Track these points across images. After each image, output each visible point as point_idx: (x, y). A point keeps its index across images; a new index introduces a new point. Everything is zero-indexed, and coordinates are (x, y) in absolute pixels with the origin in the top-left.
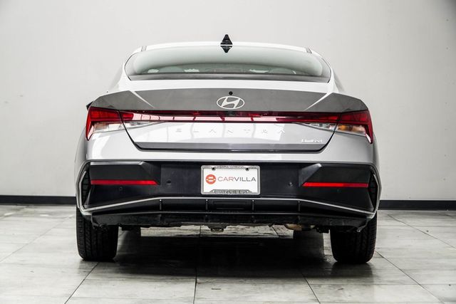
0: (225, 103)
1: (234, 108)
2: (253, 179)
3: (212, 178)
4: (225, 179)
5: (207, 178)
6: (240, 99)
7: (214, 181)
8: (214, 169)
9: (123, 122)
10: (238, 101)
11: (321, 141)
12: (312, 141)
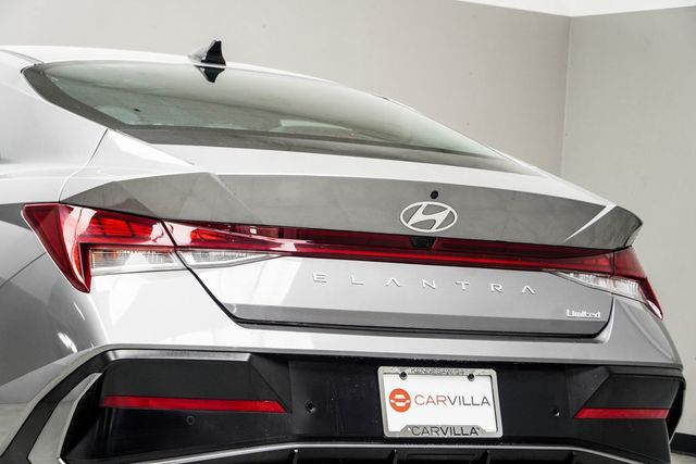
0: (419, 217)
1: (433, 230)
2: (485, 401)
3: (402, 397)
4: (430, 400)
5: (392, 396)
6: (450, 209)
7: (408, 406)
8: (403, 375)
9: (176, 248)
10: (445, 213)
11: (598, 315)
12: (584, 314)
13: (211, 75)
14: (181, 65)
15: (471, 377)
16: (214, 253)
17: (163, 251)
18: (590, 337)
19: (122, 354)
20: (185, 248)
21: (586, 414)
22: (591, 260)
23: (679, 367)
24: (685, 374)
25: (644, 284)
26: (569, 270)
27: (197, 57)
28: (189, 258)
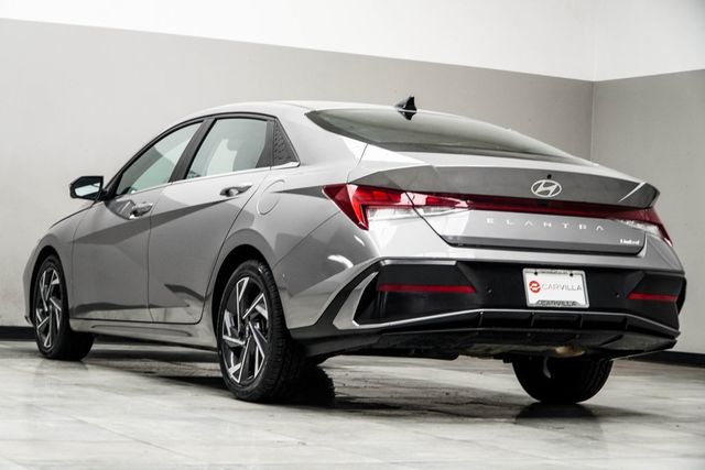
0: (541, 189)
1: (549, 196)
2: (579, 288)
3: (536, 285)
4: (550, 287)
5: (531, 284)
6: (557, 184)
7: (539, 290)
8: (536, 273)
9: (414, 207)
10: (555, 187)
11: (638, 243)
12: (630, 242)
13: (409, 116)
14: (390, 110)
15: (571, 275)
16: (433, 209)
17: (405, 208)
18: (635, 255)
19: (388, 262)
20: (419, 206)
21: (634, 296)
22: (633, 214)
23: (682, 272)
24: (686, 276)
25: (661, 228)
26: (621, 218)
27: (400, 106)
28: (421, 211)
